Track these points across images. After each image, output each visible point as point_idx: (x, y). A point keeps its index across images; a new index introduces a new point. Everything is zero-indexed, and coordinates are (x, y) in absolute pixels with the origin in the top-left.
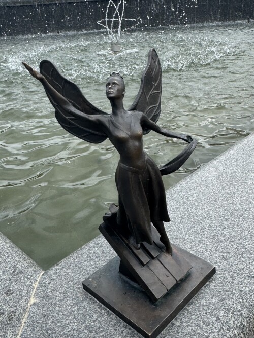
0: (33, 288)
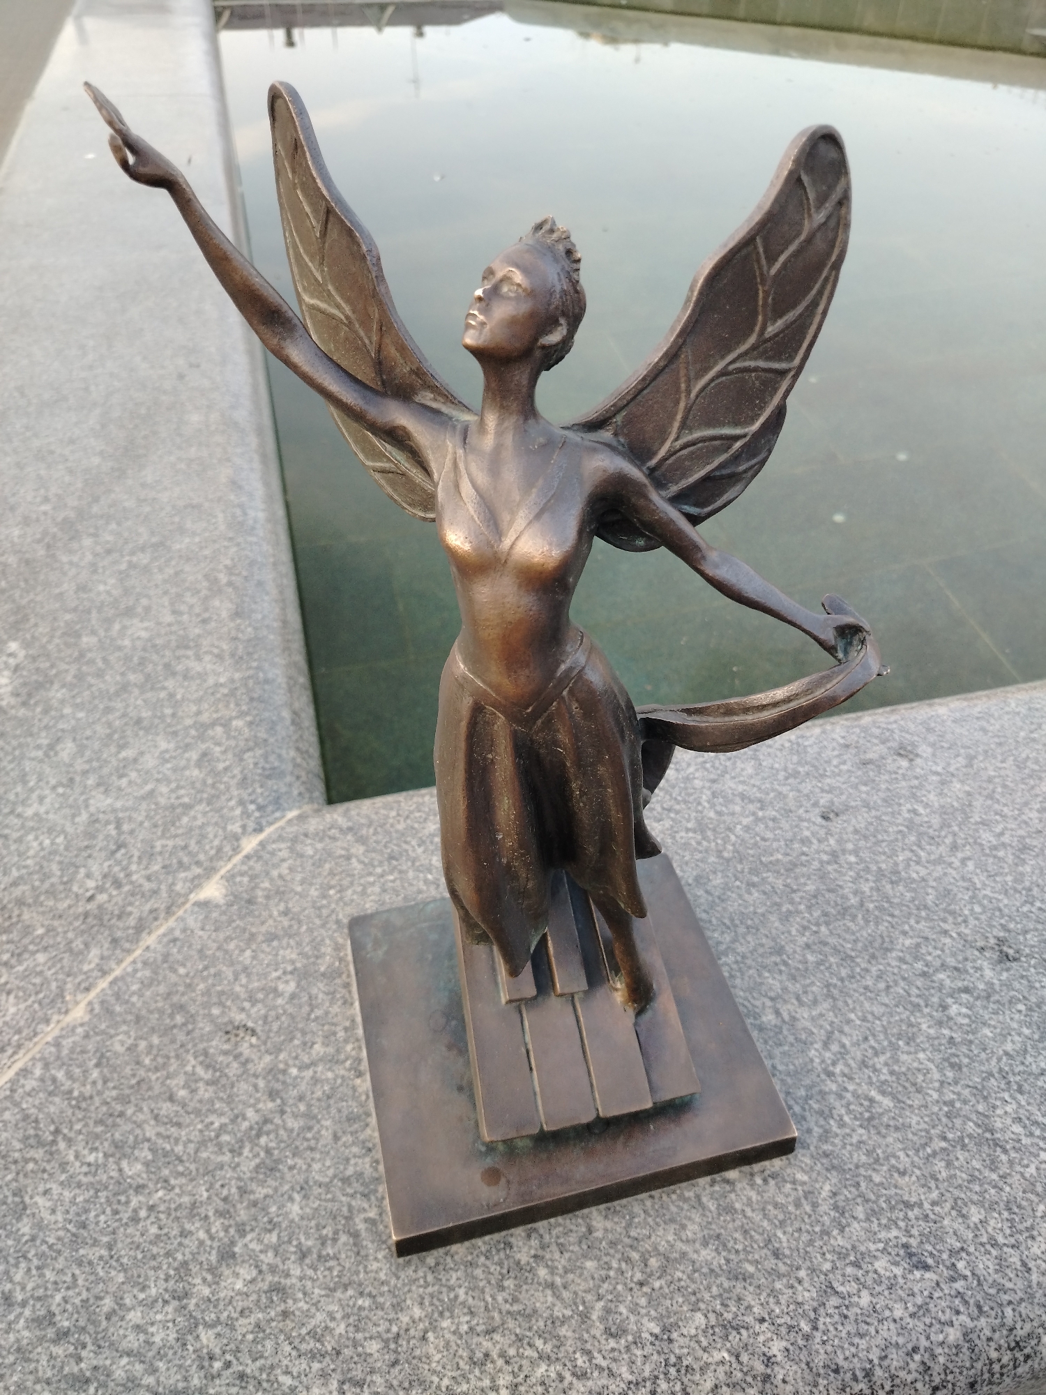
0: (236, 850)
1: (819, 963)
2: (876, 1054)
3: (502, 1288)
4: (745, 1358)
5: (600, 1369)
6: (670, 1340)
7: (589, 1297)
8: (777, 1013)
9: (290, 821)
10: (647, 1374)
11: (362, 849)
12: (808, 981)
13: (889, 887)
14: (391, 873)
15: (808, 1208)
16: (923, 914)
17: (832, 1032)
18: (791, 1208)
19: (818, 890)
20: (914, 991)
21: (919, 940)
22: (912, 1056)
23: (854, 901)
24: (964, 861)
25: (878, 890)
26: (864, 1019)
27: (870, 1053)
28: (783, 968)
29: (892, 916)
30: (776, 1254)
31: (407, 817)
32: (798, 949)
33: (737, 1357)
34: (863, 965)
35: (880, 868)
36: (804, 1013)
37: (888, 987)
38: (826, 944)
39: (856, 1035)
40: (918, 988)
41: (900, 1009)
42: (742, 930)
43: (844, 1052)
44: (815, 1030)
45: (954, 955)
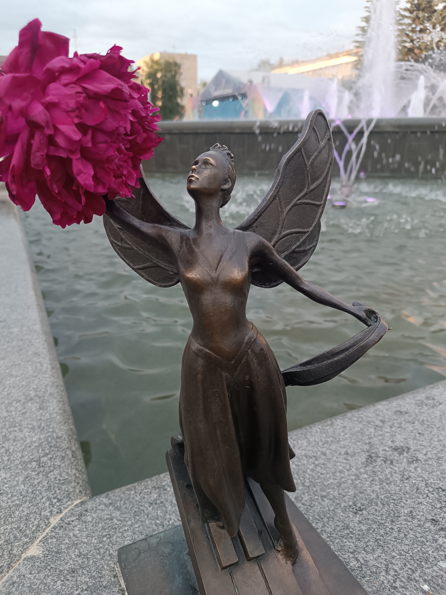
0: (48, 525)
1: (368, 530)
2: (413, 572)
8: (358, 560)
9: (77, 505)
11: (118, 513)
12: (366, 540)
13: (387, 486)
14: (136, 523)
16: (407, 496)
17: (388, 565)
19: (355, 493)
20: (418, 535)
21: (411, 509)
22: (431, 569)
23: (374, 496)
24: (415, 468)
25: (383, 489)
26: (401, 555)
27: (410, 572)
28: (352, 536)
29: (394, 500)
31: (141, 493)
32: (356, 525)
34: (390, 527)
35: (379, 478)
36: (370, 557)
37: (406, 535)
38: (368, 519)
39: (400, 564)
40: (420, 533)
41: (416, 546)
42: (325, 520)
43: (397, 575)
44: (379, 566)
45: (429, 513)
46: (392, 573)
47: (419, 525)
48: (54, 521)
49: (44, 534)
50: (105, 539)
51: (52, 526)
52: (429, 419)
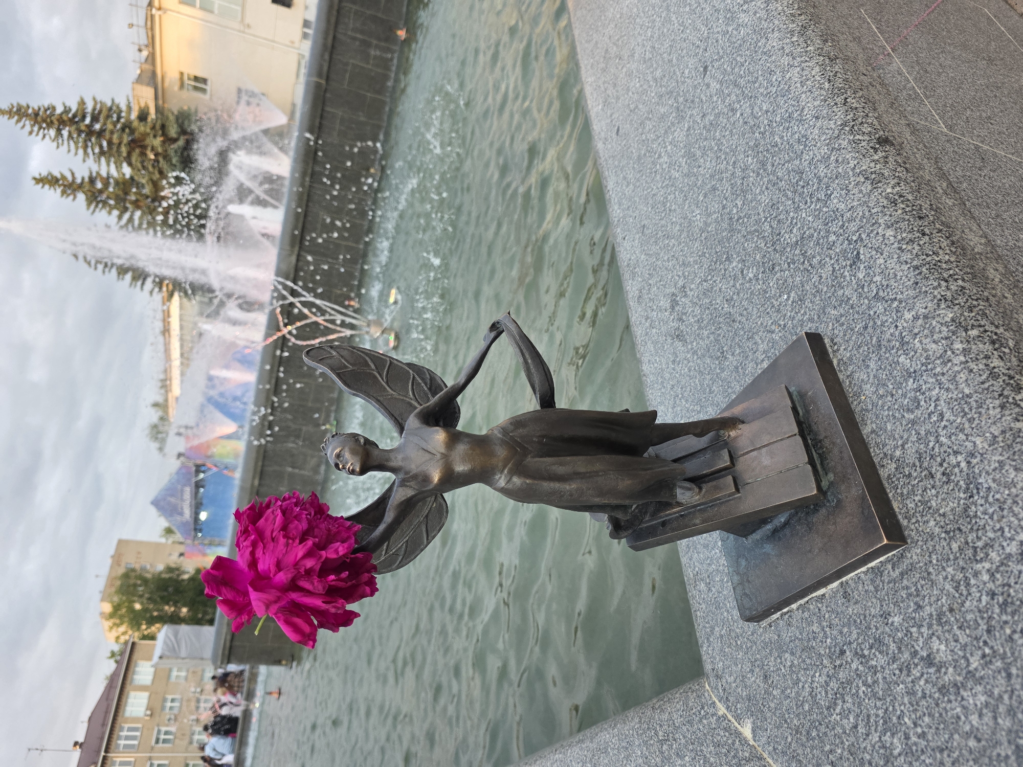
0: (724, 717)
1: (739, 346)
2: (773, 306)
3: (910, 475)
4: (916, 331)
5: (936, 406)
6: (915, 372)
7: (904, 423)
8: (763, 361)
9: (709, 685)
10: (934, 380)
12: (748, 349)
13: (704, 322)
14: (726, 606)
15: (843, 319)
16: (714, 302)
17: (767, 330)
18: (845, 327)
19: (709, 357)
20: (746, 296)
21: (725, 300)
22: (772, 288)
23: (712, 338)
24: (691, 290)
25: (706, 327)
26: (760, 317)
27: (773, 309)
28: (743, 364)
29: (716, 316)
30: (866, 328)
31: (699, 603)
32: (735, 359)
33: (916, 334)
34: (738, 324)
35: (697, 329)
36: (762, 347)
37: (745, 309)
38: (731, 345)
39: (767, 318)
40: (744, 295)
41: (754, 300)
42: (730, 390)
43: (775, 322)
44: (768, 339)
45: (729, 282)
46: (773, 327)
47: (738, 294)
48: (722, 710)
49: (733, 720)
50: (739, 643)
51: (726, 712)
52: (648, 267)
